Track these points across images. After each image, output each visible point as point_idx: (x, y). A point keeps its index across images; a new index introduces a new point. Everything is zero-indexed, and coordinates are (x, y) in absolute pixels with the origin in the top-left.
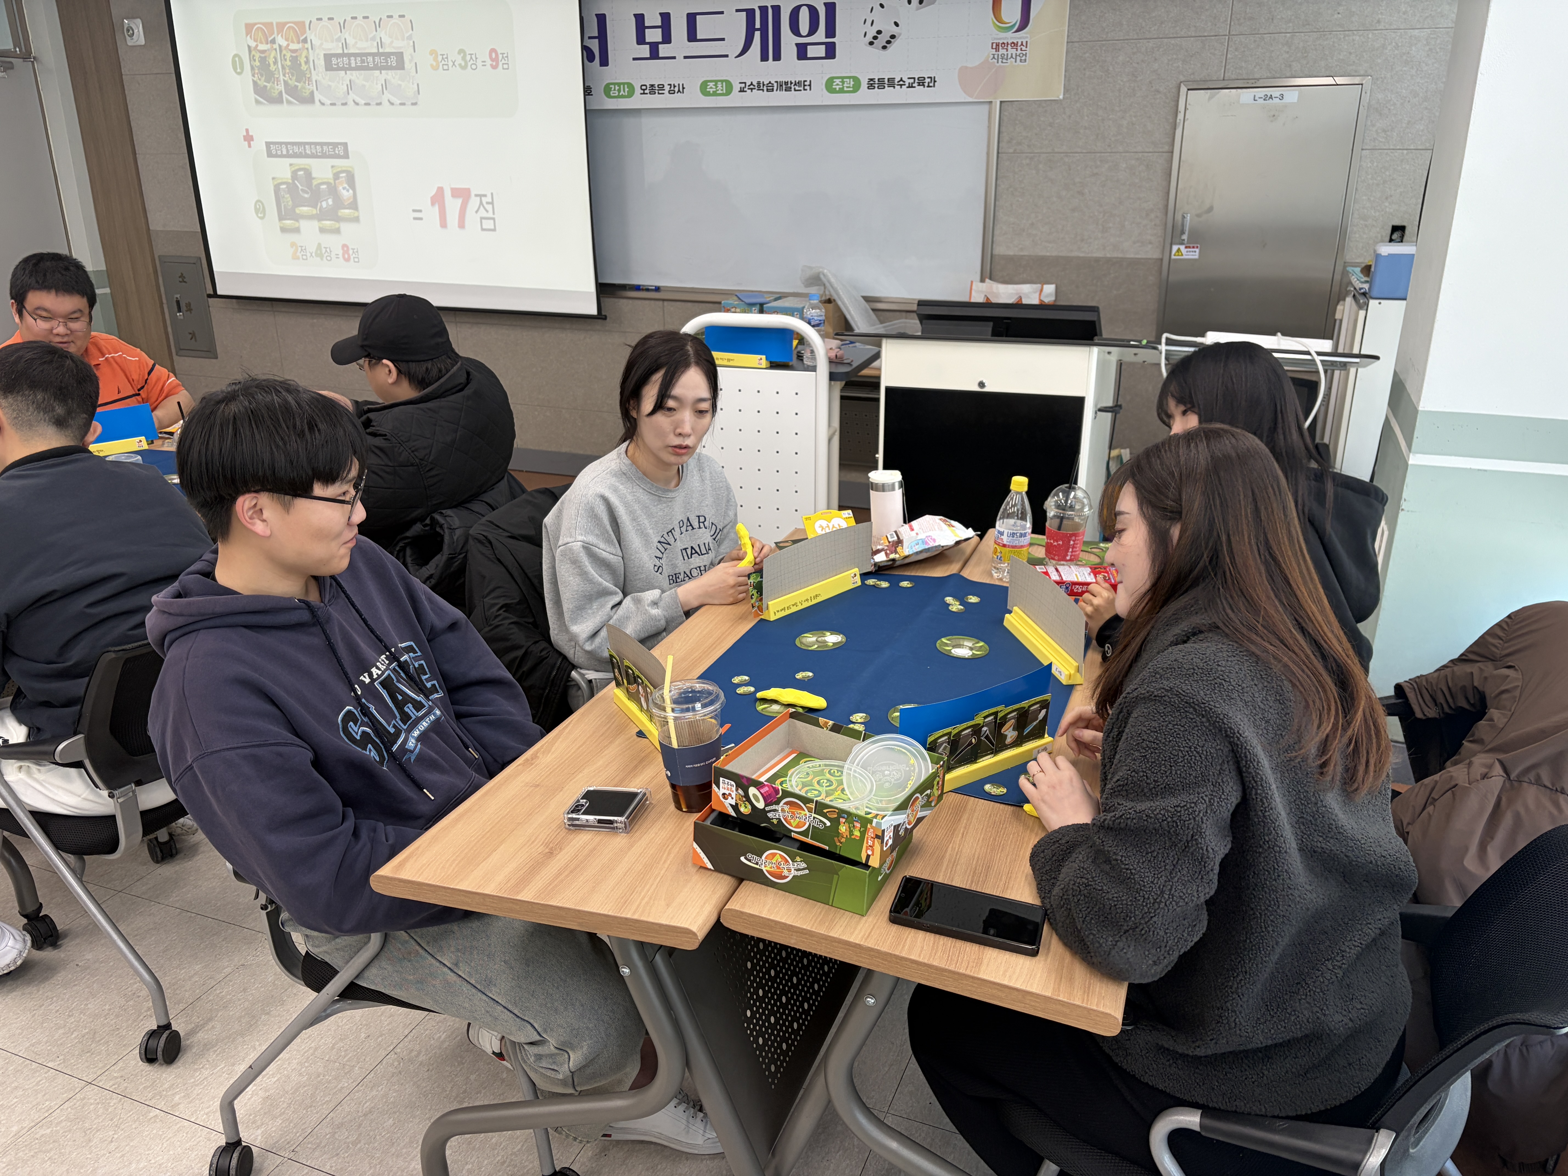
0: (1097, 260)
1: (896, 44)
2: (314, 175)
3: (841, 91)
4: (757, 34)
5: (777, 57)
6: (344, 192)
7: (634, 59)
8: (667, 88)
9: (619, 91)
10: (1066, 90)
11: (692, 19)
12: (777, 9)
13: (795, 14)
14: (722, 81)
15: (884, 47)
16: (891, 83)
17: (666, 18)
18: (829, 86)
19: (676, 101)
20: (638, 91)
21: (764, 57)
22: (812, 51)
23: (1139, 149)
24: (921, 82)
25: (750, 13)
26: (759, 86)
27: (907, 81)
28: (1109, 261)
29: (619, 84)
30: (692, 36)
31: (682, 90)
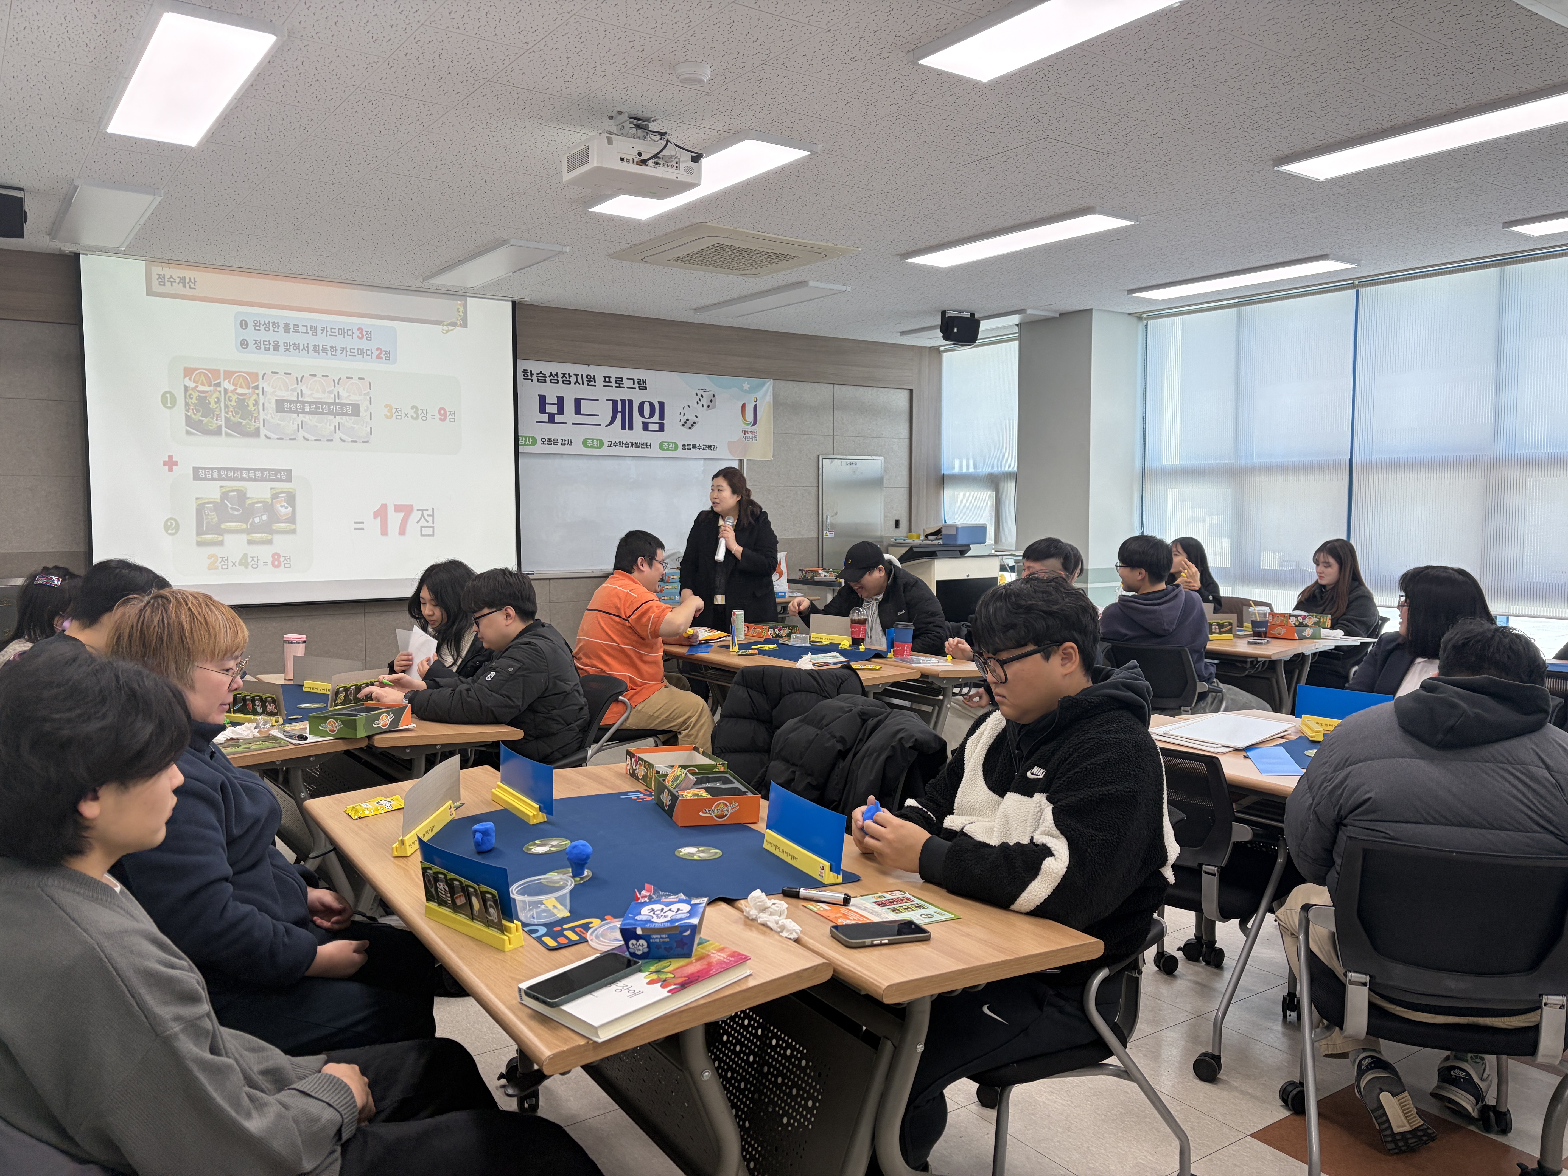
0: (792, 540)
1: (696, 426)
2: (248, 495)
3: (668, 449)
4: (619, 415)
5: (631, 428)
6: (283, 510)
7: (537, 422)
8: (560, 441)
9: (525, 441)
10: (773, 456)
11: (578, 402)
12: (631, 402)
13: (641, 405)
14: (597, 440)
15: (690, 428)
16: (694, 447)
17: (560, 400)
18: (661, 446)
19: (566, 449)
20: (539, 442)
21: (623, 427)
22: (651, 427)
23: (805, 485)
24: (710, 448)
25: (615, 402)
26: (620, 444)
27: (703, 447)
28: (796, 540)
29: (525, 437)
30: (578, 411)
31: (570, 443)
